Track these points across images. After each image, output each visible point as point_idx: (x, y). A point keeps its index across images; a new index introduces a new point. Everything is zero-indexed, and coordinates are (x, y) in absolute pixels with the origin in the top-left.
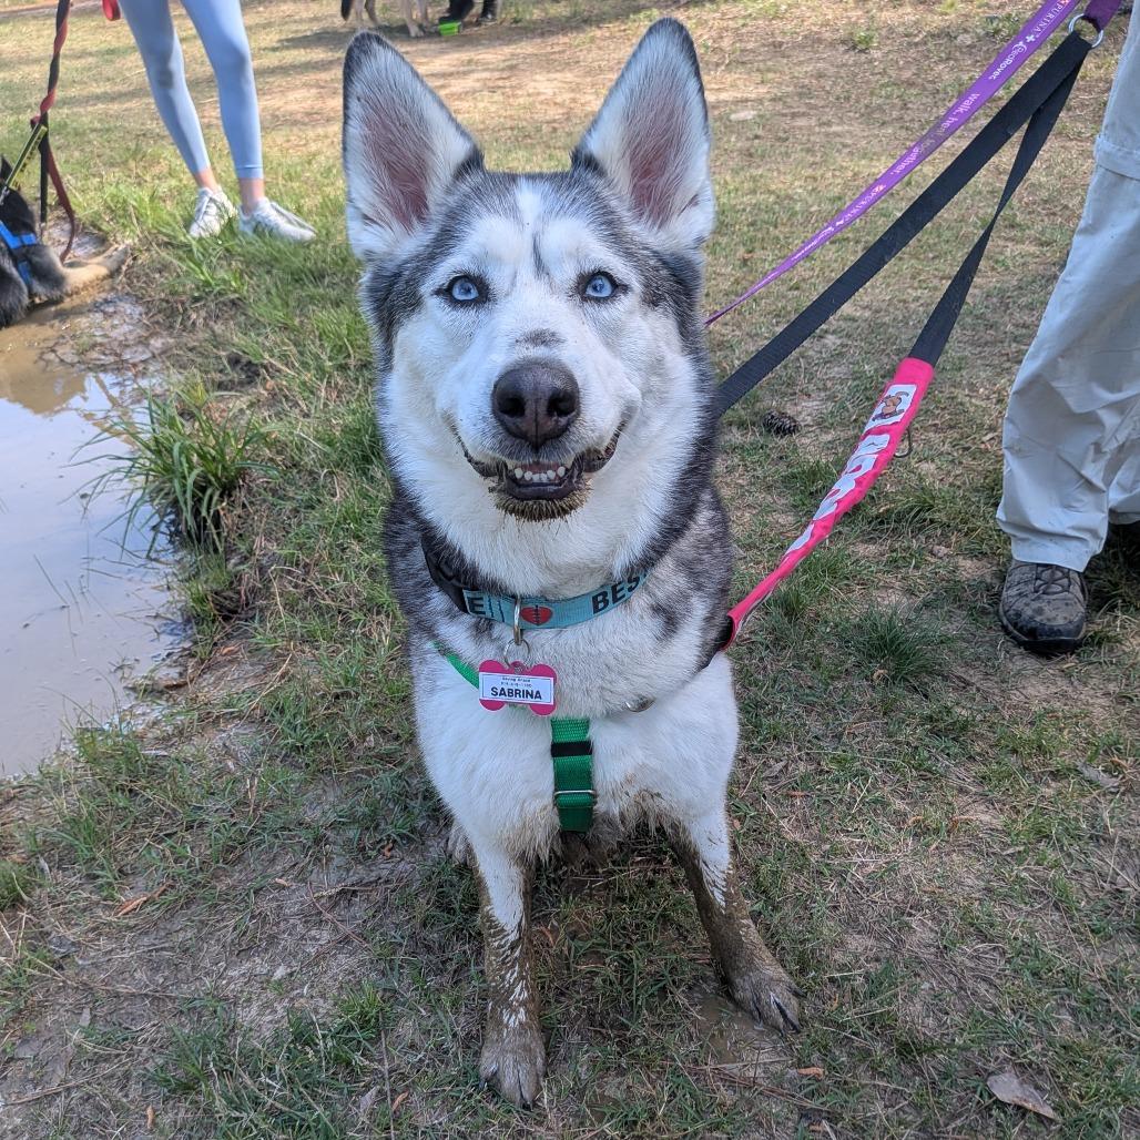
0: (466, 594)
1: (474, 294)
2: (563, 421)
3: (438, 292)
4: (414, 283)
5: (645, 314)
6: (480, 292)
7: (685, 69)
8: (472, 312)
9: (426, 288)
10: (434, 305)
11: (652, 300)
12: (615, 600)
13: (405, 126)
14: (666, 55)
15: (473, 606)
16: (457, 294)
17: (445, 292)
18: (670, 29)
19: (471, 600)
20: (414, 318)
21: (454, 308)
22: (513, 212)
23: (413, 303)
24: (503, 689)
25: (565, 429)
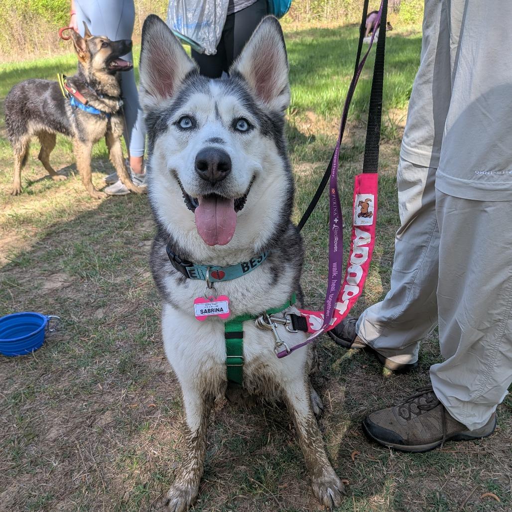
0: (188, 269)
1: (190, 125)
2: (224, 174)
3: (174, 124)
4: (165, 120)
5: (262, 138)
6: (192, 123)
7: (278, 38)
8: (189, 132)
9: (170, 122)
10: (172, 129)
11: (264, 133)
12: (252, 266)
13: (166, 55)
14: (270, 32)
15: (191, 274)
16: (183, 125)
17: (178, 123)
18: (272, 21)
19: (190, 271)
20: (164, 134)
21: (181, 131)
22: (208, 92)
23: (164, 128)
24: (205, 310)
25: (225, 177)
